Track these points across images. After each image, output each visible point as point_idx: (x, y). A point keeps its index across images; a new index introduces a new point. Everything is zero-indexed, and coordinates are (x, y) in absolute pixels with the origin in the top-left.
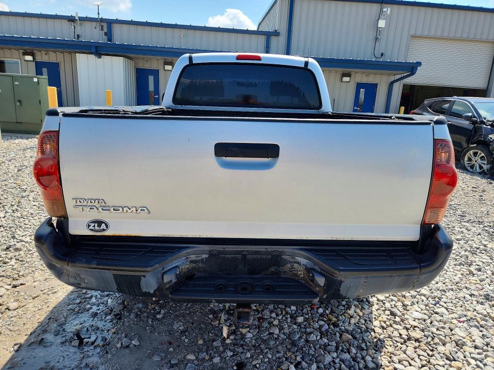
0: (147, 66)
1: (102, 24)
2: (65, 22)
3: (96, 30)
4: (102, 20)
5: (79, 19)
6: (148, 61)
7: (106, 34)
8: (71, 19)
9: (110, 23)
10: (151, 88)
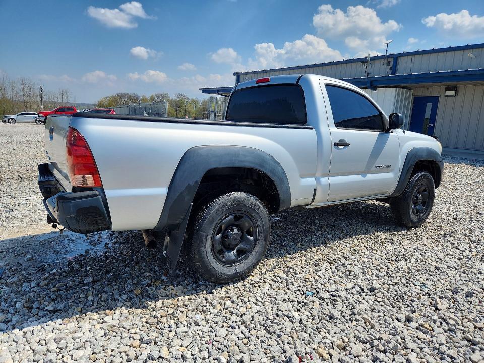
0: (427, 94)
1: (389, 60)
2: (360, 64)
3: (383, 66)
4: (390, 56)
5: (370, 60)
6: (428, 89)
7: (391, 68)
8: (364, 61)
9: (396, 58)
10: (428, 115)
